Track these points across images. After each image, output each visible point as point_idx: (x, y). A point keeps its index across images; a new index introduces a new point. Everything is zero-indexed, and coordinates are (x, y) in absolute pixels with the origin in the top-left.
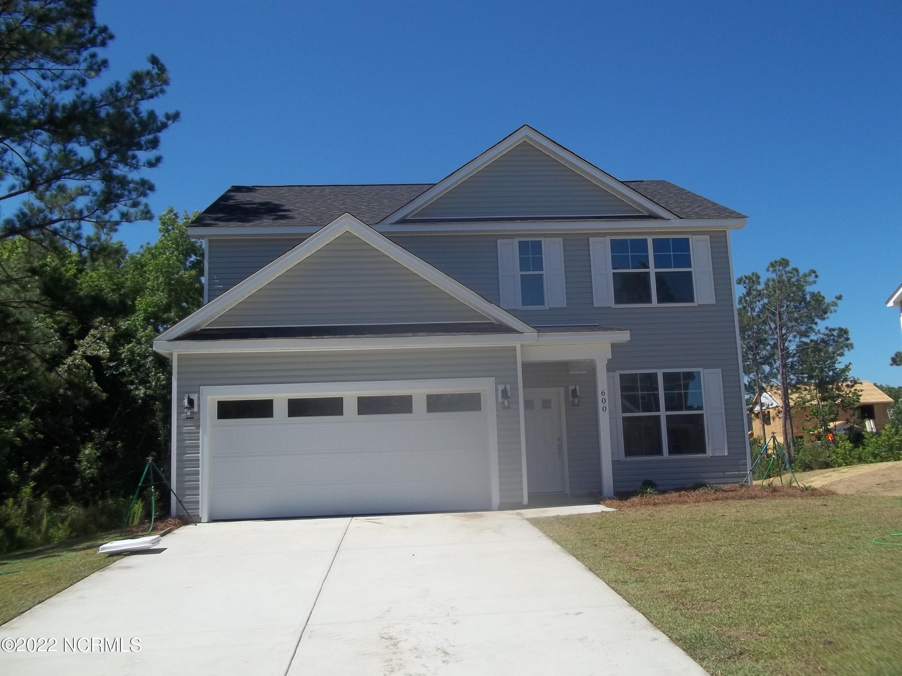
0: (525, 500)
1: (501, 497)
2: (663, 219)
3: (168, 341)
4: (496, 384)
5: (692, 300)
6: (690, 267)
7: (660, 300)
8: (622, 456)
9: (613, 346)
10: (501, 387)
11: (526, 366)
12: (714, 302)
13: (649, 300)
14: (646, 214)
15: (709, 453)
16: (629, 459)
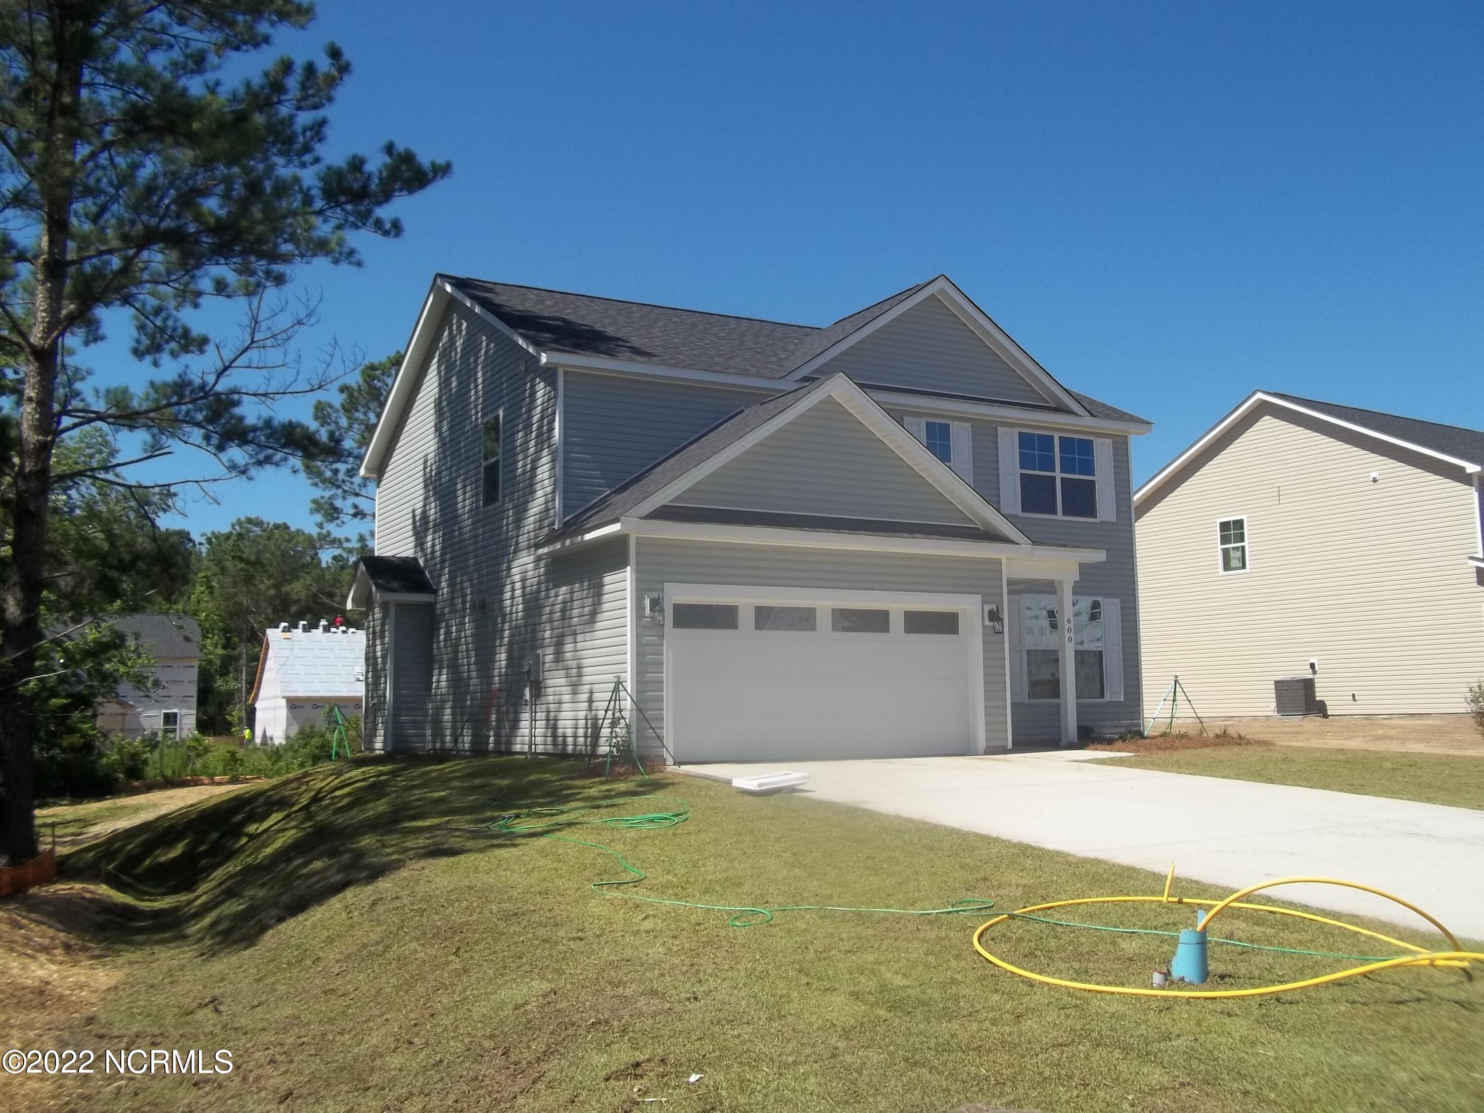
0: (1010, 745)
1: (987, 739)
2: (1077, 415)
3: (641, 518)
4: (983, 602)
5: (1094, 516)
6: (1094, 475)
7: (1064, 513)
8: (1025, 698)
9: (1082, 566)
10: (987, 608)
11: (1010, 582)
12: (1115, 520)
13: (1055, 512)
14: (1053, 405)
15: (1107, 698)
16: (1033, 701)
